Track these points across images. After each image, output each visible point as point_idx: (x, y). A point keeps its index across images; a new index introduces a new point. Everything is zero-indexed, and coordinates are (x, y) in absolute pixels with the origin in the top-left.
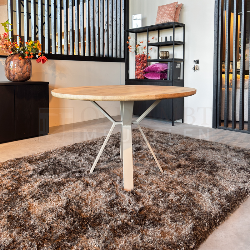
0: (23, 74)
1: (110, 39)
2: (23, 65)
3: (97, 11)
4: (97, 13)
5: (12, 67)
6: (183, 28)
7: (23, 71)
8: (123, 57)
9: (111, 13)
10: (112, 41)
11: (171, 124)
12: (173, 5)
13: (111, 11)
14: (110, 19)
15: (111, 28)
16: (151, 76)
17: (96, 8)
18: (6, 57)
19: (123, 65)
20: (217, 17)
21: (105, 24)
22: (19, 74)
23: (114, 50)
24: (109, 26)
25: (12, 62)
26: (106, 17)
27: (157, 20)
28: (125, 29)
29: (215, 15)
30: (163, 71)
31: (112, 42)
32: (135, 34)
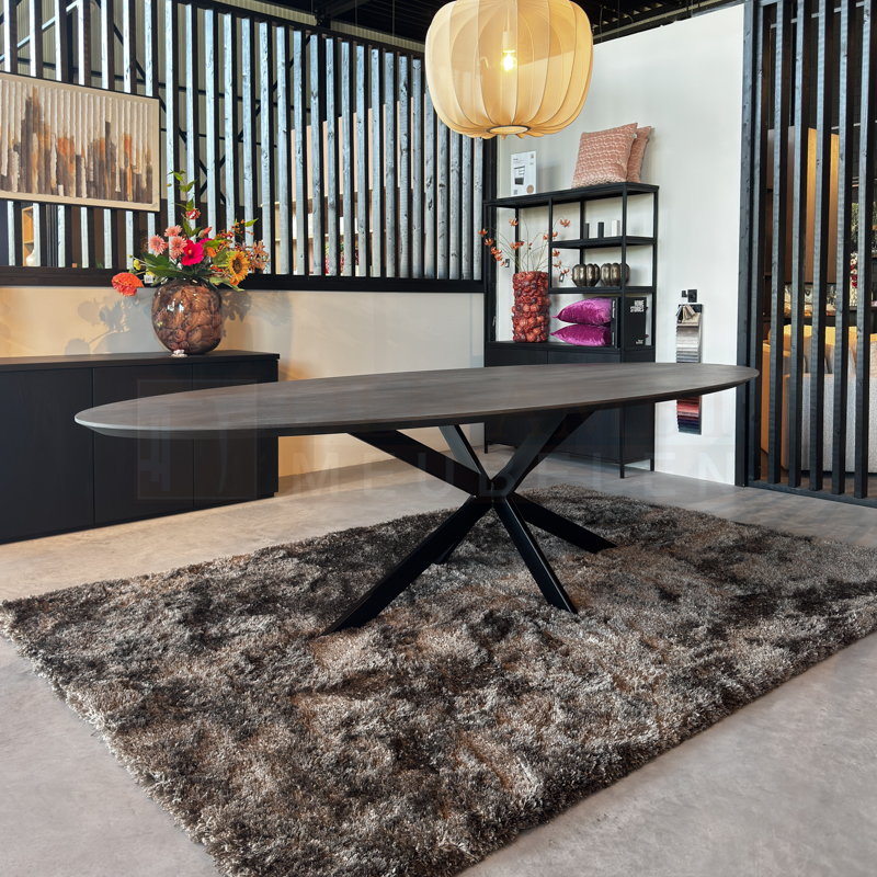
1: (440, 227)
3: (405, 146)
4: (405, 154)
6: (652, 196)
8: (477, 276)
9: (444, 152)
10: (446, 232)
11: (618, 472)
12: (623, 132)
13: (445, 146)
14: (441, 170)
15: (445, 194)
17: (402, 139)
19: (478, 299)
20: (748, 169)
21: (426, 182)
23: (451, 258)
24: (439, 188)
26: (431, 162)
27: (577, 176)
28: (484, 197)
29: (742, 164)
31: (445, 236)
32: (514, 210)
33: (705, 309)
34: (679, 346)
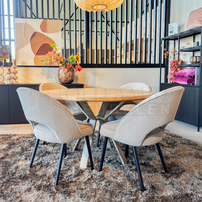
0: (67, 78)
2: (66, 72)
4: (135, 27)
5: (61, 74)
7: (67, 76)
9: (150, 25)
13: (150, 23)
16: (179, 81)
18: (58, 67)
22: (64, 78)
24: (148, 36)
25: (61, 70)
27: (187, 26)
30: (191, 76)
32: (174, 41)
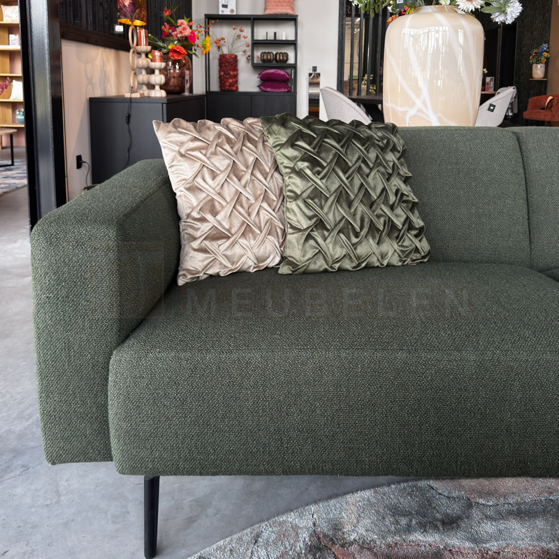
33: (321, 75)
34: (310, 92)
